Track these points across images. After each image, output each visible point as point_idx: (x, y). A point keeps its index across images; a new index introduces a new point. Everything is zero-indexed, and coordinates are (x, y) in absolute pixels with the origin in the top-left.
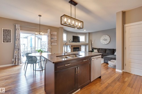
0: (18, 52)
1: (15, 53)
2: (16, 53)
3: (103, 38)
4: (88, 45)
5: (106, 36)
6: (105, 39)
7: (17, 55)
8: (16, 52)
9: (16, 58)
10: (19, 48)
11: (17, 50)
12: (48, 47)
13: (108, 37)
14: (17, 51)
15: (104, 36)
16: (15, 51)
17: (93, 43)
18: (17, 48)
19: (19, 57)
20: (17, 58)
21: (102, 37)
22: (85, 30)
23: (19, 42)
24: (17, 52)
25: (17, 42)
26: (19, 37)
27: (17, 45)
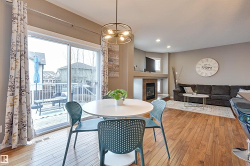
0: (20, 100)
1: (8, 104)
2: (13, 105)
3: (203, 65)
4: (167, 78)
5: (210, 60)
6: (208, 66)
7: (16, 112)
8: (14, 98)
9: (11, 124)
10: (23, 84)
11: (17, 91)
12: (104, 82)
13: (214, 61)
14: (18, 97)
15: (204, 60)
16: (9, 99)
17: (177, 73)
18: (18, 84)
19: (25, 119)
20: (16, 121)
21: (200, 62)
22: (169, 47)
23: (23, 65)
24: (17, 101)
25: (19, 64)
26: (23, 48)
27: (19, 76)
